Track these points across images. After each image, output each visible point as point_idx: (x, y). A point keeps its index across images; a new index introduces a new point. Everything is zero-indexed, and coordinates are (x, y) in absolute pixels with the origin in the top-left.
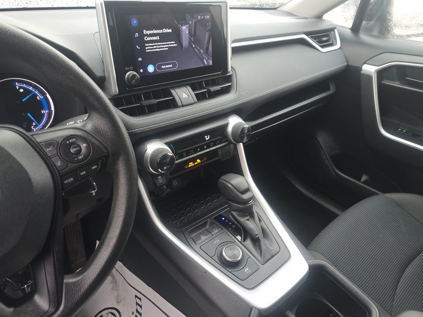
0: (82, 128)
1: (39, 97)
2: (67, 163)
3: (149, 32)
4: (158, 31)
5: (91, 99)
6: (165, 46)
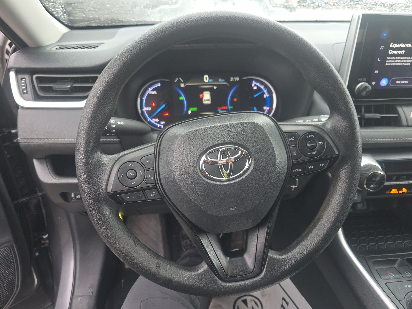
0: (322, 127)
1: (266, 95)
2: (302, 154)
3: (395, 46)
4: (406, 45)
5: (340, 103)
6: (407, 61)
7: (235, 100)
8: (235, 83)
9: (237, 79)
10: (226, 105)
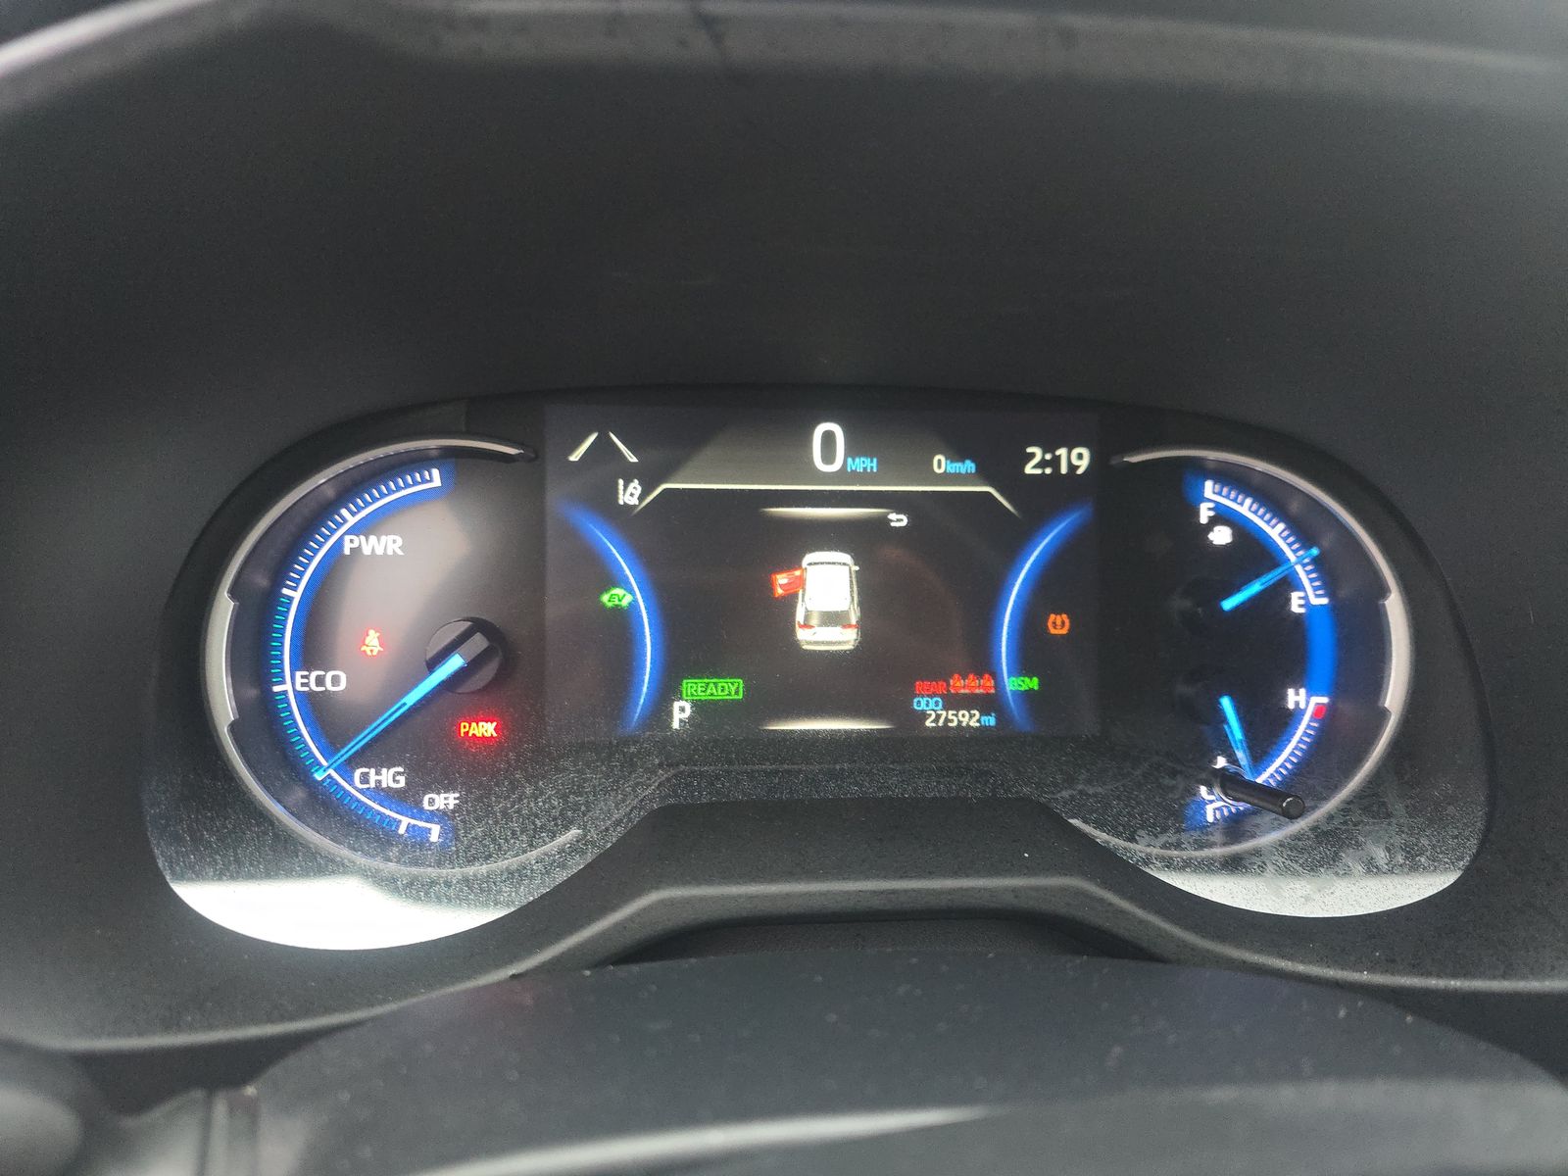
7: (1058, 625)
8: (1058, 490)
9: (1081, 459)
10: (983, 664)
